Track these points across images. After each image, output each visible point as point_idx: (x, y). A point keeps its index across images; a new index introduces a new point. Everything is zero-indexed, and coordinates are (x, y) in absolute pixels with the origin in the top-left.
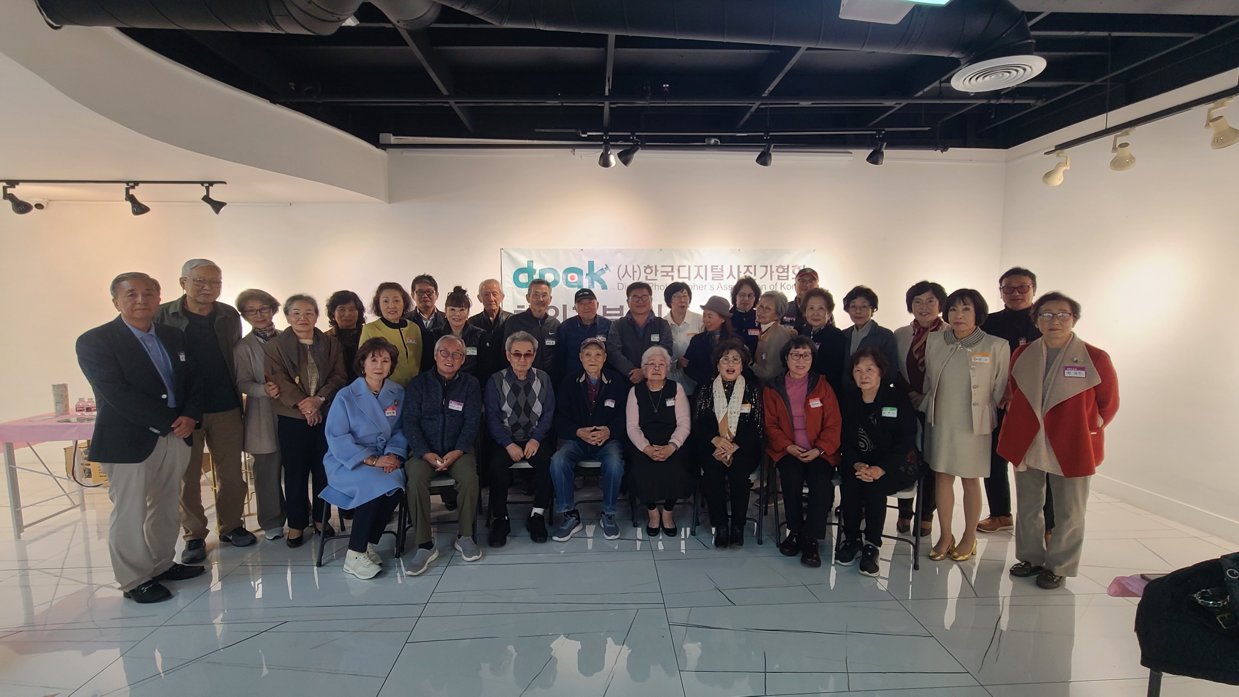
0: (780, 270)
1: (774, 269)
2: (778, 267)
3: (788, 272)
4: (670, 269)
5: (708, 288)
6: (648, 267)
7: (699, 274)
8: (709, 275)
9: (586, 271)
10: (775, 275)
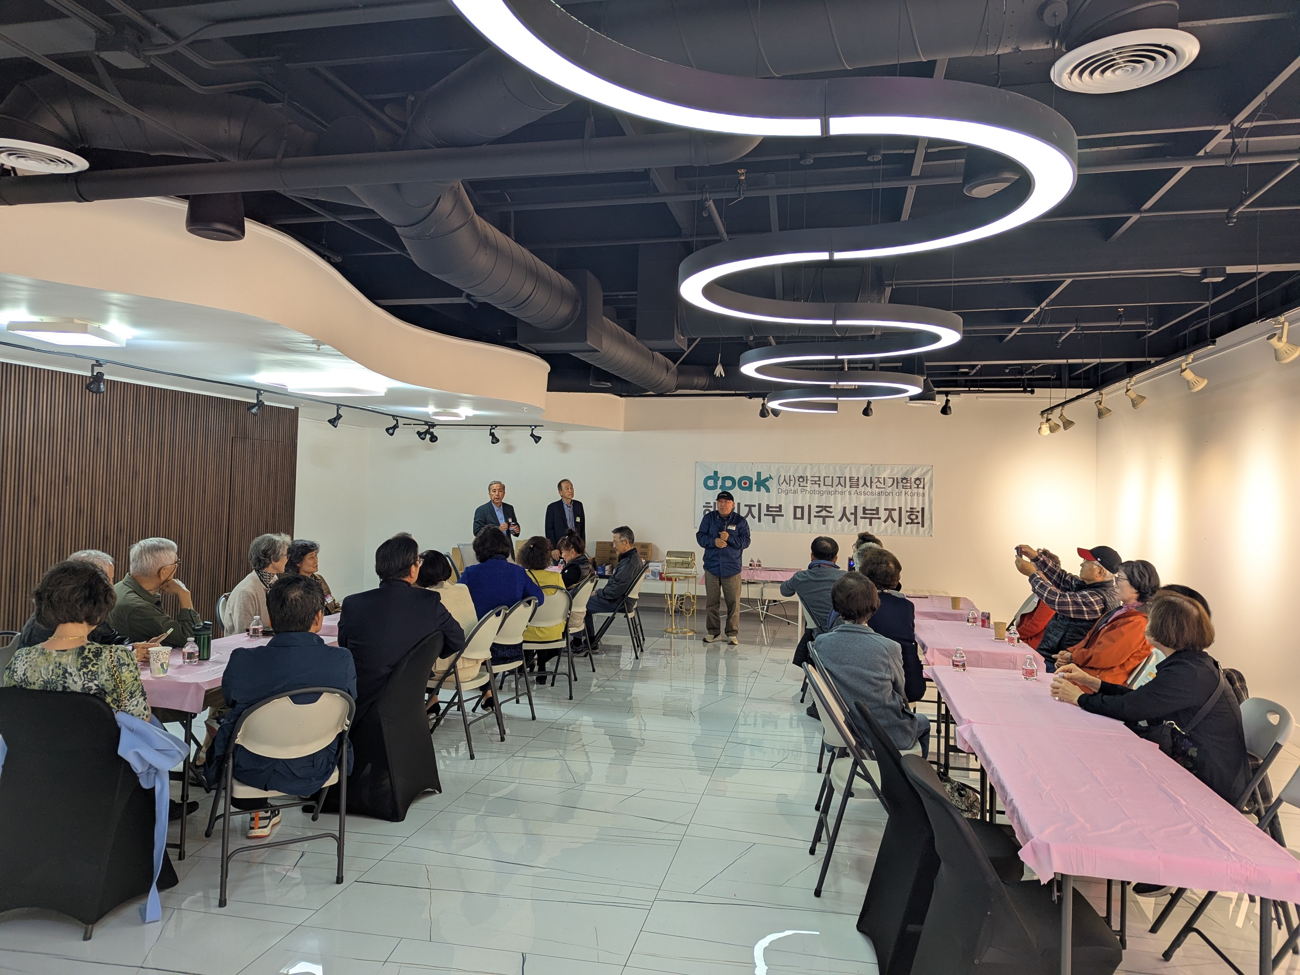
1: (900, 480)
6: (801, 477)
7: (839, 483)
9: (755, 479)
10: (900, 485)
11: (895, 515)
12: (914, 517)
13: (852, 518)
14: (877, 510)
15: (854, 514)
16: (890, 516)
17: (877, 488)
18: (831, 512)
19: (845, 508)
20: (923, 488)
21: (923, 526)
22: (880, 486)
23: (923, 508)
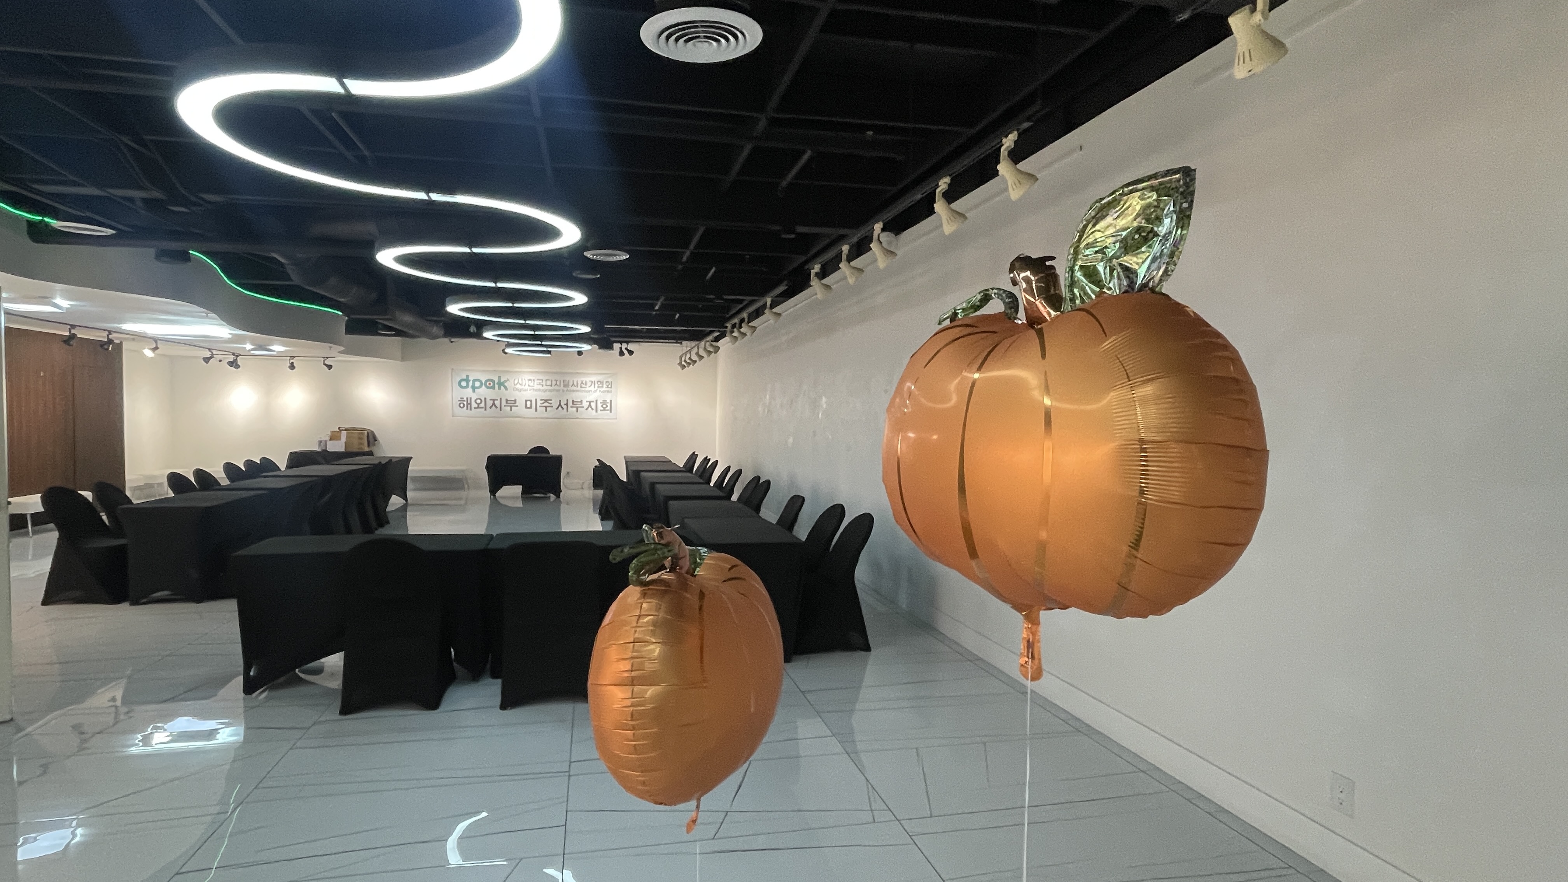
0: (599, 383)
1: (596, 382)
2: (598, 382)
3: (603, 384)
4: (541, 381)
5: (561, 390)
6: (530, 380)
7: (556, 384)
8: (562, 384)
9: (497, 381)
10: (596, 385)
11: (593, 405)
12: (604, 406)
13: (565, 407)
14: (581, 402)
15: (567, 404)
16: (590, 406)
17: (581, 387)
18: (551, 404)
19: (560, 401)
20: (611, 388)
21: (611, 412)
22: (584, 386)
23: (611, 401)
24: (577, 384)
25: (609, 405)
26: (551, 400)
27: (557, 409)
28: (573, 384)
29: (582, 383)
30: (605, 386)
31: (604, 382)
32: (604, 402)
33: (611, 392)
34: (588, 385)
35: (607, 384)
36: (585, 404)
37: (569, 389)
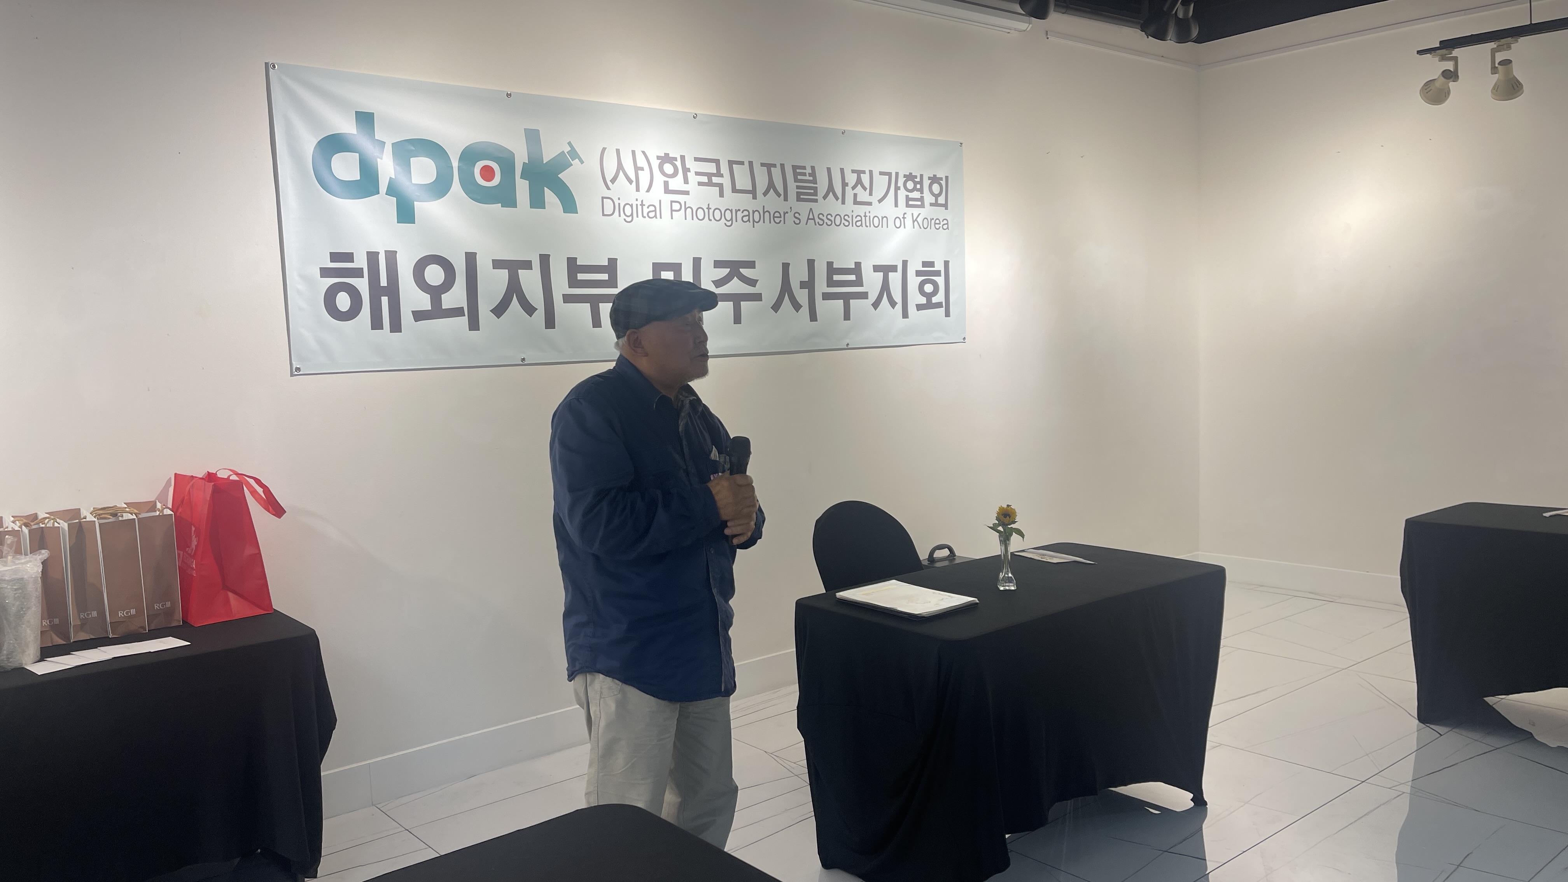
0: (906, 182)
2: (907, 175)
3: (921, 191)
4: (712, 167)
5: (790, 217)
6: (667, 158)
7: (771, 185)
8: (792, 186)
9: (521, 161)
10: (902, 193)
11: (895, 283)
12: (929, 287)
13: (803, 297)
14: (857, 269)
15: (809, 285)
16: (885, 287)
17: (856, 202)
18: (752, 283)
19: (786, 267)
20: (945, 206)
21: (947, 314)
22: (863, 196)
23: (946, 263)
24: (844, 184)
25: (940, 280)
26: (751, 265)
27: (776, 307)
28: (831, 189)
29: (859, 182)
30: (929, 199)
31: (926, 183)
32: (927, 272)
33: (946, 225)
34: (879, 192)
35: (936, 188)
36: (872, 282)
37: (817, 208)
